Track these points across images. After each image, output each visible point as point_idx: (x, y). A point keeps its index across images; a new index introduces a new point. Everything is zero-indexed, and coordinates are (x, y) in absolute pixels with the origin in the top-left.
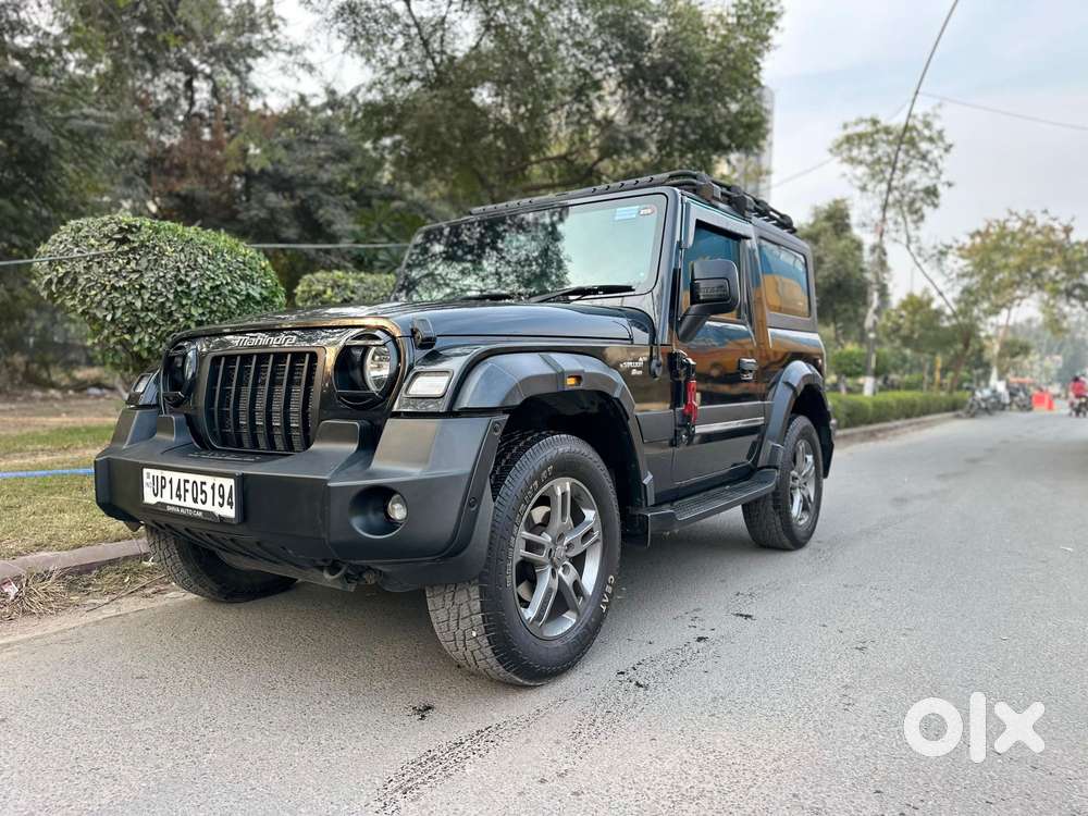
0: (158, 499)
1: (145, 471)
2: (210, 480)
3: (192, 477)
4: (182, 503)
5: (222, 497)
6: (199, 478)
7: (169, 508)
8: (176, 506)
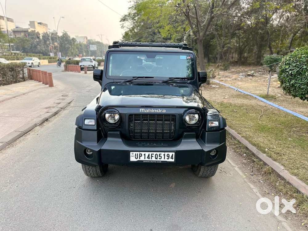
0: (138, 159)
3: (155, 153)
4: (150, 160)
5: (169, 157)
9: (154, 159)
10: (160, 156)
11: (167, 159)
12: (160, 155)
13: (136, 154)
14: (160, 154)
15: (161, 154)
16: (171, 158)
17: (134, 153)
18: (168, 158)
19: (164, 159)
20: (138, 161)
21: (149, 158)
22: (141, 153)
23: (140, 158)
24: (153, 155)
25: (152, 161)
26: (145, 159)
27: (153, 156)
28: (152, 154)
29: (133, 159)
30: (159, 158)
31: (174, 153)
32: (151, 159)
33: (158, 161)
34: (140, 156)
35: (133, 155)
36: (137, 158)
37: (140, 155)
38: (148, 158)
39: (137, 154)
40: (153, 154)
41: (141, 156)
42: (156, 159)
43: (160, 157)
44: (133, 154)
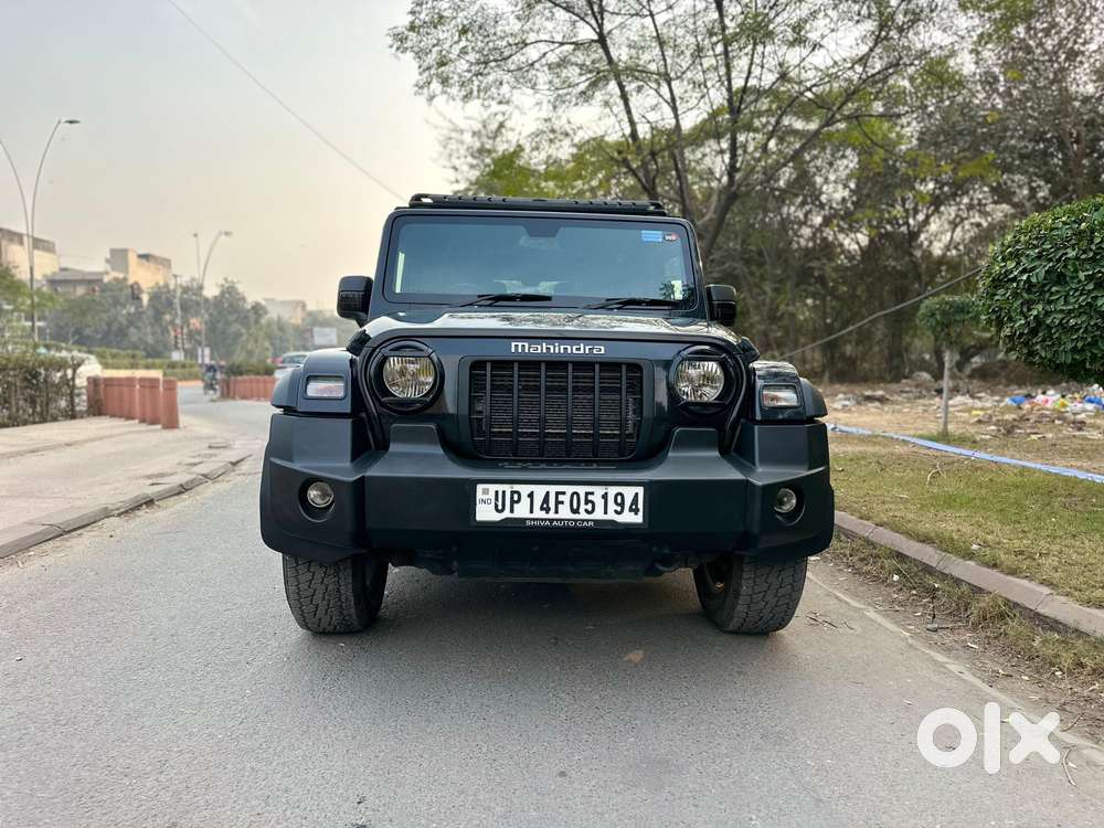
0: (507, 514)
1: (480, 488)
2: (599, 491)
3: (569, 489)
4: (552, 515)
5: (622, 505)
6: (582, 490)
7: (528, 523)
8: (542, 520)
9: (565, 512)
10: (587, 502)
11: (616, 512)
12: (590, 497)
13: (497, 492)
14: (587, 494)
15: (592, 493)
16: (631, 510)
17: (493, 488)
18: (619, 509)
19: (606, 513)
20: (507, 519)
21: (548, 510)
22: (517, 487)
23: (512, 511)
24: (561, 498)
25: (557, 520)
26: (531, 512)
27: (562, 503)
28: (557, 494)
29: (485, 513)
30: (586, 511)
31: (640, 490)
32: (556, 512)
33: (583, 521)
34: (513, 502)
35: (485, 497)
36: (500, 508)
37: (512, 498)
38: (542, 508)
39: (504, 492)
40: (564, 493)
41: (519, 501)
42: (575, 511)
43: (589, 507)
44: (486, 492)
